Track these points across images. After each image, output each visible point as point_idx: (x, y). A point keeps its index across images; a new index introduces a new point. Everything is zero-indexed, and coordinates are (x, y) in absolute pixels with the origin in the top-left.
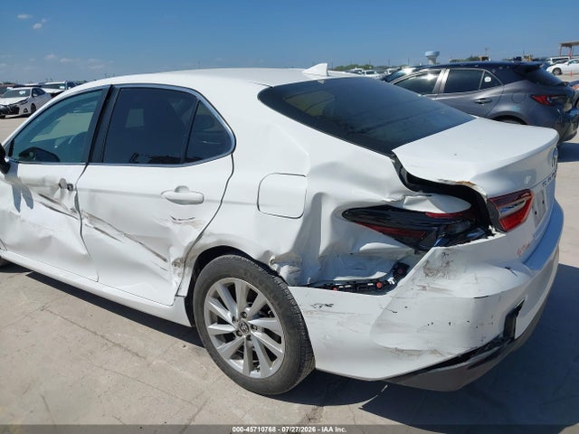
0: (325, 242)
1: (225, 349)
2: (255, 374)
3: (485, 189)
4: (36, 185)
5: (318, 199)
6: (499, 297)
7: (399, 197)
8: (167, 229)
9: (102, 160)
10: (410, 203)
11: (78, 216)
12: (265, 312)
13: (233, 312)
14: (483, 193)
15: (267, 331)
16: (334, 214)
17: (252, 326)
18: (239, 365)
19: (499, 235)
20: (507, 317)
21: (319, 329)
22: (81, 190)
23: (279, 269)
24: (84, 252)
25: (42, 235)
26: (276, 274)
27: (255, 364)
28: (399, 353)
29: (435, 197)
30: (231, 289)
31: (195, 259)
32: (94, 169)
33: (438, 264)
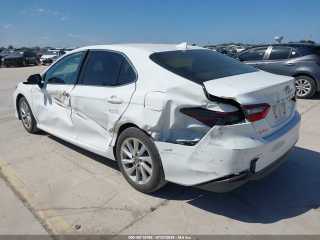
0: (172, 123)
1: (128, 171)
2: (140, 183)
3: (241, 101)
4: (53, 94)
5: (169, 103)
6: (246, 150)
7: (205, 104)
8: (106, 115)
9: (82, 83)
10: (210, 107)
11: (70, 108)
12: (145, 154)
13: (133, 154)
14: (240, 103)
15: (146, 163)
16: (176, 110)
17: (140, 160)
18: (134, 179)
19: (247, 123)
20: (251, 161)
21: (167, 161)
22: (73, 96)
23: (151, 134)
24: (72, 125)
25: (54, 117)
26: (150, 136)
27: (141, 178)
28: (199, 173)
29: (221, 104)
30: (132, 143)
31: (118, 129)
32: (78, 87)
33: (217, 133)
